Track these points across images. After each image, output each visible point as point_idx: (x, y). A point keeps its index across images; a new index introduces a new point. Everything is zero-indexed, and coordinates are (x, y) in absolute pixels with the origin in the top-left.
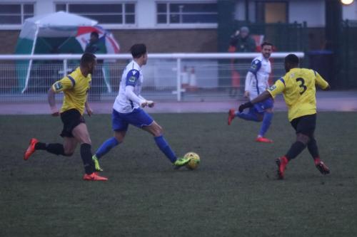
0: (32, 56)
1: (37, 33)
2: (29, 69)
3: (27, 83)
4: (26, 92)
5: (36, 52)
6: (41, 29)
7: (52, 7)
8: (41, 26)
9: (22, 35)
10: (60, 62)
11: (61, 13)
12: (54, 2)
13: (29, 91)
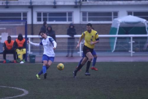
0: (117, 35)
1: (119, 25)
2: (116, 41)
3: (114, 48)
4: (114, 52)
5: (119, 34)
6: (121, 23)
7: (126, 13)
8: (121, 22)
9: (113, 26)
10: (130, 38)
11: (130, 16)
12: (127, 11)
13: (115, 51)
